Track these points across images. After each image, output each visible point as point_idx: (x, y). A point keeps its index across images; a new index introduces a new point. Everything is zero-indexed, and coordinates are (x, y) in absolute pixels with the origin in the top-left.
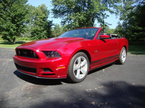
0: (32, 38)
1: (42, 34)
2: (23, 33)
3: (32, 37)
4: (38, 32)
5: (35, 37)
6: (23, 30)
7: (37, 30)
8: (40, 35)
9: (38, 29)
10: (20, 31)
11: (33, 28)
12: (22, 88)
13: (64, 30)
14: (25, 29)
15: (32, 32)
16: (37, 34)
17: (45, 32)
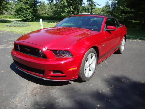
0: (17, 17)
1: (27, 12)
2: (6, 10)
3: (17, 15)
4: (23, 11)
5: (20, 15)
6: (6, 7)
7: (22, 8)
8: (25, 13)
9: (23, 6)
10: (3, 8)
11: (17, 5)
12: (29, 92)
13: (50, 7)
14: (9, 6)
15: (17, 10)
16: (23, 12)
17: (31, 10)
